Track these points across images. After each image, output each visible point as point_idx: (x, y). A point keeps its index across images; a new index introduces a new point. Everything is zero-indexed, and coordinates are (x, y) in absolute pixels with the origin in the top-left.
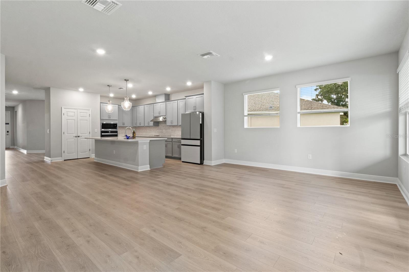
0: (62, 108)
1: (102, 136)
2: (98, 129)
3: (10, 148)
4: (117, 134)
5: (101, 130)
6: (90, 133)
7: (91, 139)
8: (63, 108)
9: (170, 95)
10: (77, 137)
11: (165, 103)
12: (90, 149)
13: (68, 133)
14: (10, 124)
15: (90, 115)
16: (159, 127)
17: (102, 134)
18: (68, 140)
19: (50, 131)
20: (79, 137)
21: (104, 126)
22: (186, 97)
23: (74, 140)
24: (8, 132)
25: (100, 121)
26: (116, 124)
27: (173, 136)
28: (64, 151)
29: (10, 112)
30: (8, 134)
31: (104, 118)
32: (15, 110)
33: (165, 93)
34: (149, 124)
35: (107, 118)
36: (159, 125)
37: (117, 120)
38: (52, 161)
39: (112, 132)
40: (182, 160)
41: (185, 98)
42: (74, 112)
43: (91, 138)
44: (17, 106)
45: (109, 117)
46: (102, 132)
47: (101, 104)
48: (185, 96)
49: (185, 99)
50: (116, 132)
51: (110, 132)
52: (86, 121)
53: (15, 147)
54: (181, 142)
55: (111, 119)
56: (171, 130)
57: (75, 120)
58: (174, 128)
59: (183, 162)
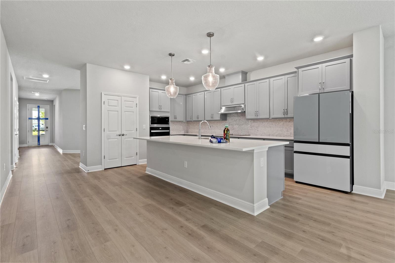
0: (101, 93)
1: (152, 134)
2: (147, 124)
3: (49, 145)
4: (168, 131)
5: (150, 126)
6: (137, 131)
7: (138, 140)
8: (103, 94)
9: (247, 73)
10: (121, 136)
11: (243, 85)
12: (137, 153)
13: (110, 130)
14: (49, 119)
15: (137, 104)
16: (227, 121)
17: (152, 131)
18: (109, 140)
19: (86, 127)
20: (123, 135)
21: (154, 120)
22: (298, 68)
23: (117, 140)
24: (47, 127)
25: (150, 113)
26: (168, 118)
27: (253, 135)
28: (104, 156)
29: (49, 106)
30: (47, 130)
31: (154, 110)
32: (54, 104)
33: (243, 70)
34: (212, 118)
35: (158, 110)
36: (228, 118)
37: (169, 112)
38: (88, 172)
39: (163, 129)
40: (296, 179)
41: (296, 70)
42: (117, 100)
43: (138, 138)
44: (55, 99)
45: (160, 109)
46: (151, 129)
47: (150, 89)
48: (296, 68)
49: (295, 72)
50: (168, 128)
51: (160, 128)
52: (132, 113)
53: (54, 144)
54: (293, 147)
55: (162, 110)
56: (249, 126)
57: (118, 111)
58: (254, 123)
59: (297, 182)
